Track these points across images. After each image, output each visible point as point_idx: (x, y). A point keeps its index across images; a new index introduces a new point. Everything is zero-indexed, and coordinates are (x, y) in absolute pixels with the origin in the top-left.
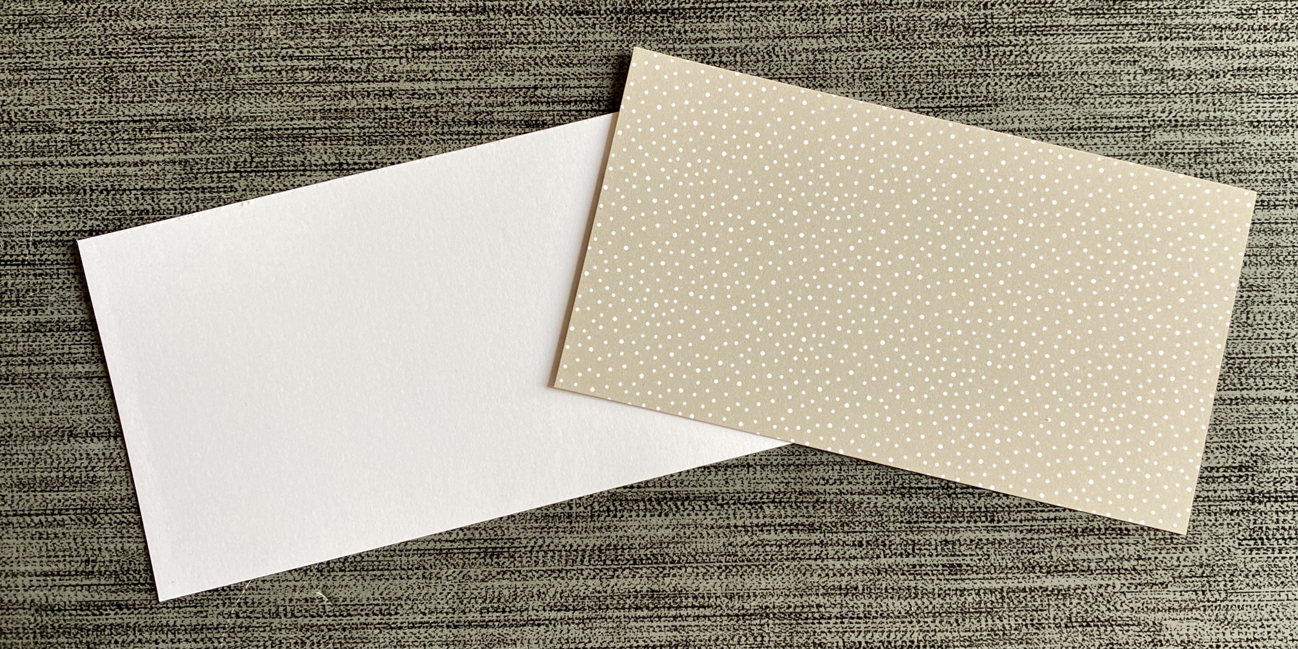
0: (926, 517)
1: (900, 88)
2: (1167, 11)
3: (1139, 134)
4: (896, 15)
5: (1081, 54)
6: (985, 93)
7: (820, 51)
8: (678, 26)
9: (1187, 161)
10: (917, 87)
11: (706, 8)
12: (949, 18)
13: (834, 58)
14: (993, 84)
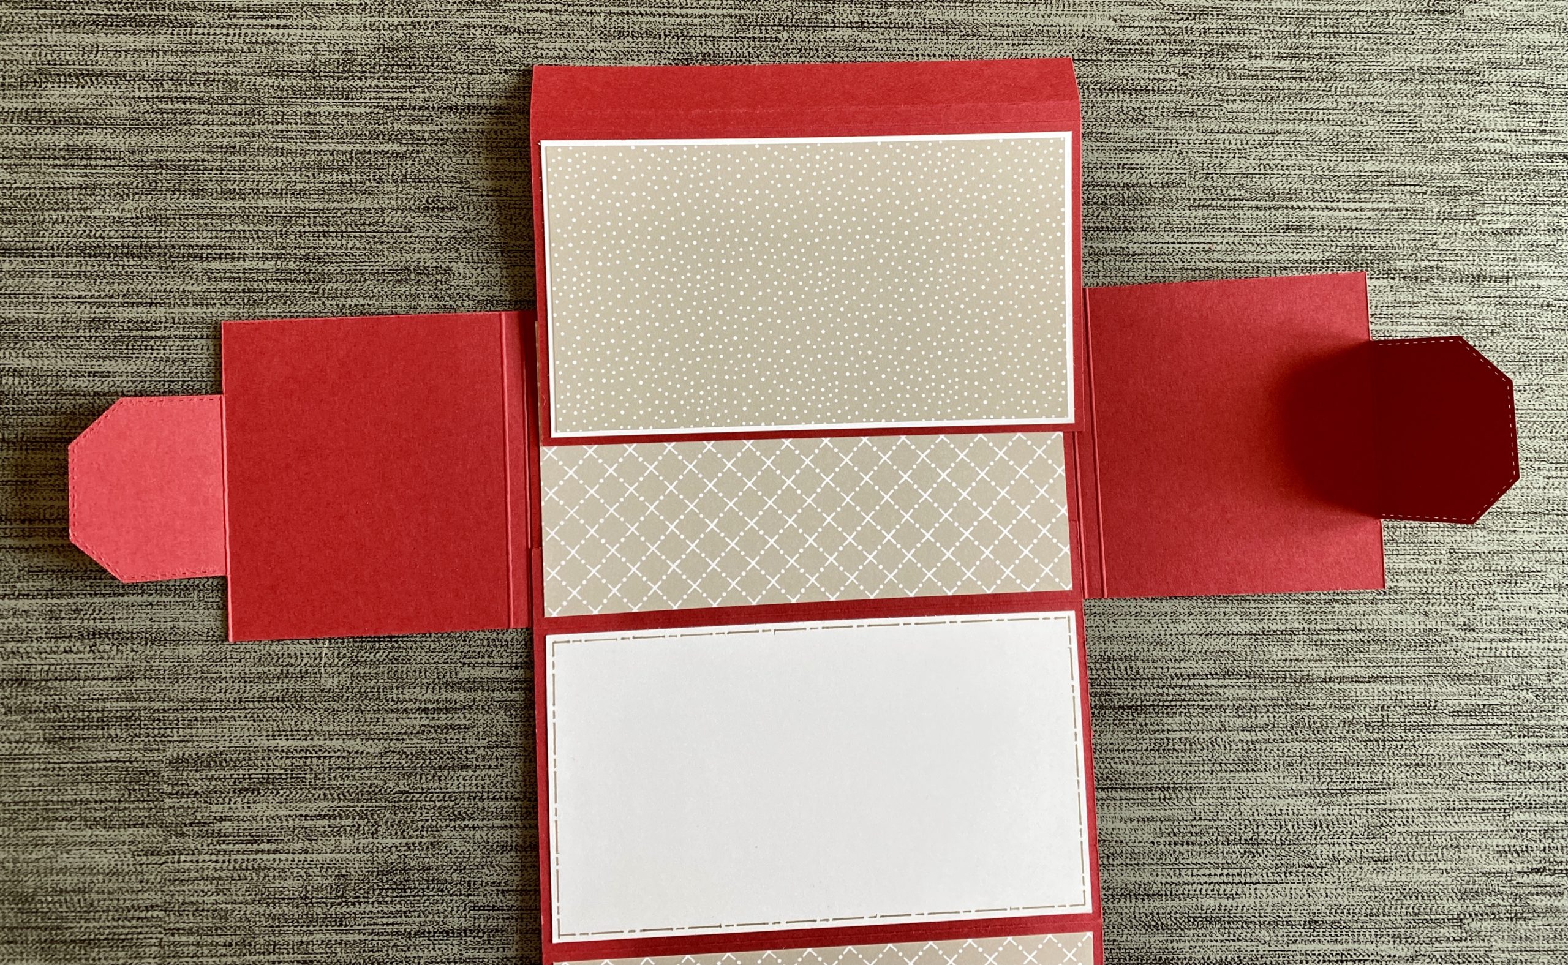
1: (1315, 774)
2: (1526, 714)
3: (1501, 815)
4: (1312, 714)
5: (1457, 749)
6: (1381, 779)
7: (1252, 742)
8: (1140, 720)
9: (1538, 836)
10: (1328, 772)
11: (1163, 706)
12: (1354, 717)
13: (1263, 748)
14: (1387, 771)
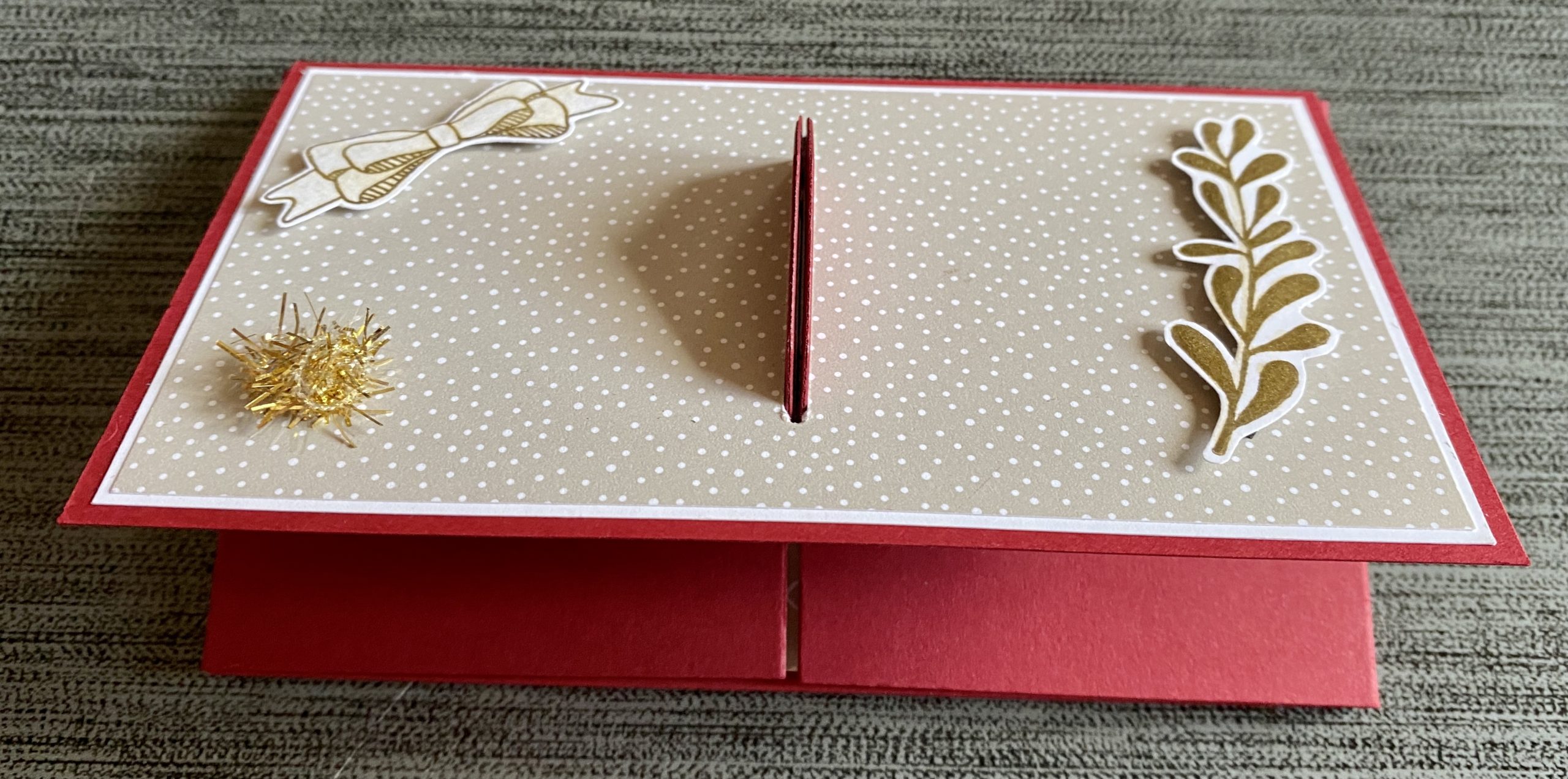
0: (1455, 702)
